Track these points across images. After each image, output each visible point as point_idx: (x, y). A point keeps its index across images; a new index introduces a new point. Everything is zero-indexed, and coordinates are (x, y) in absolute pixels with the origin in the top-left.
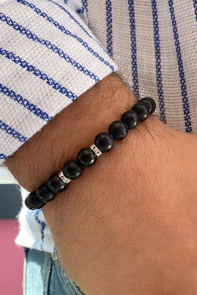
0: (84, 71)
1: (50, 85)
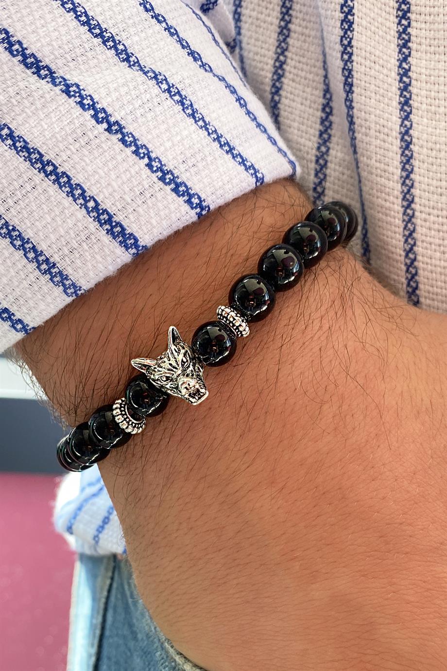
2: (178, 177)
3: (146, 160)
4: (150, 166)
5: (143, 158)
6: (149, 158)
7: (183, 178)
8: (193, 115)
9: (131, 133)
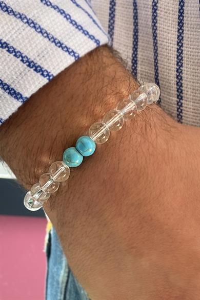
0: (62, 47)
1: (24, 63)
2: (36, 63)
3: (20, 58)
4: (22, 61)
5: (19, 57)
6: (22, 57)
7: (39, 63)
8: (41, 32)
9: (12, 47)
